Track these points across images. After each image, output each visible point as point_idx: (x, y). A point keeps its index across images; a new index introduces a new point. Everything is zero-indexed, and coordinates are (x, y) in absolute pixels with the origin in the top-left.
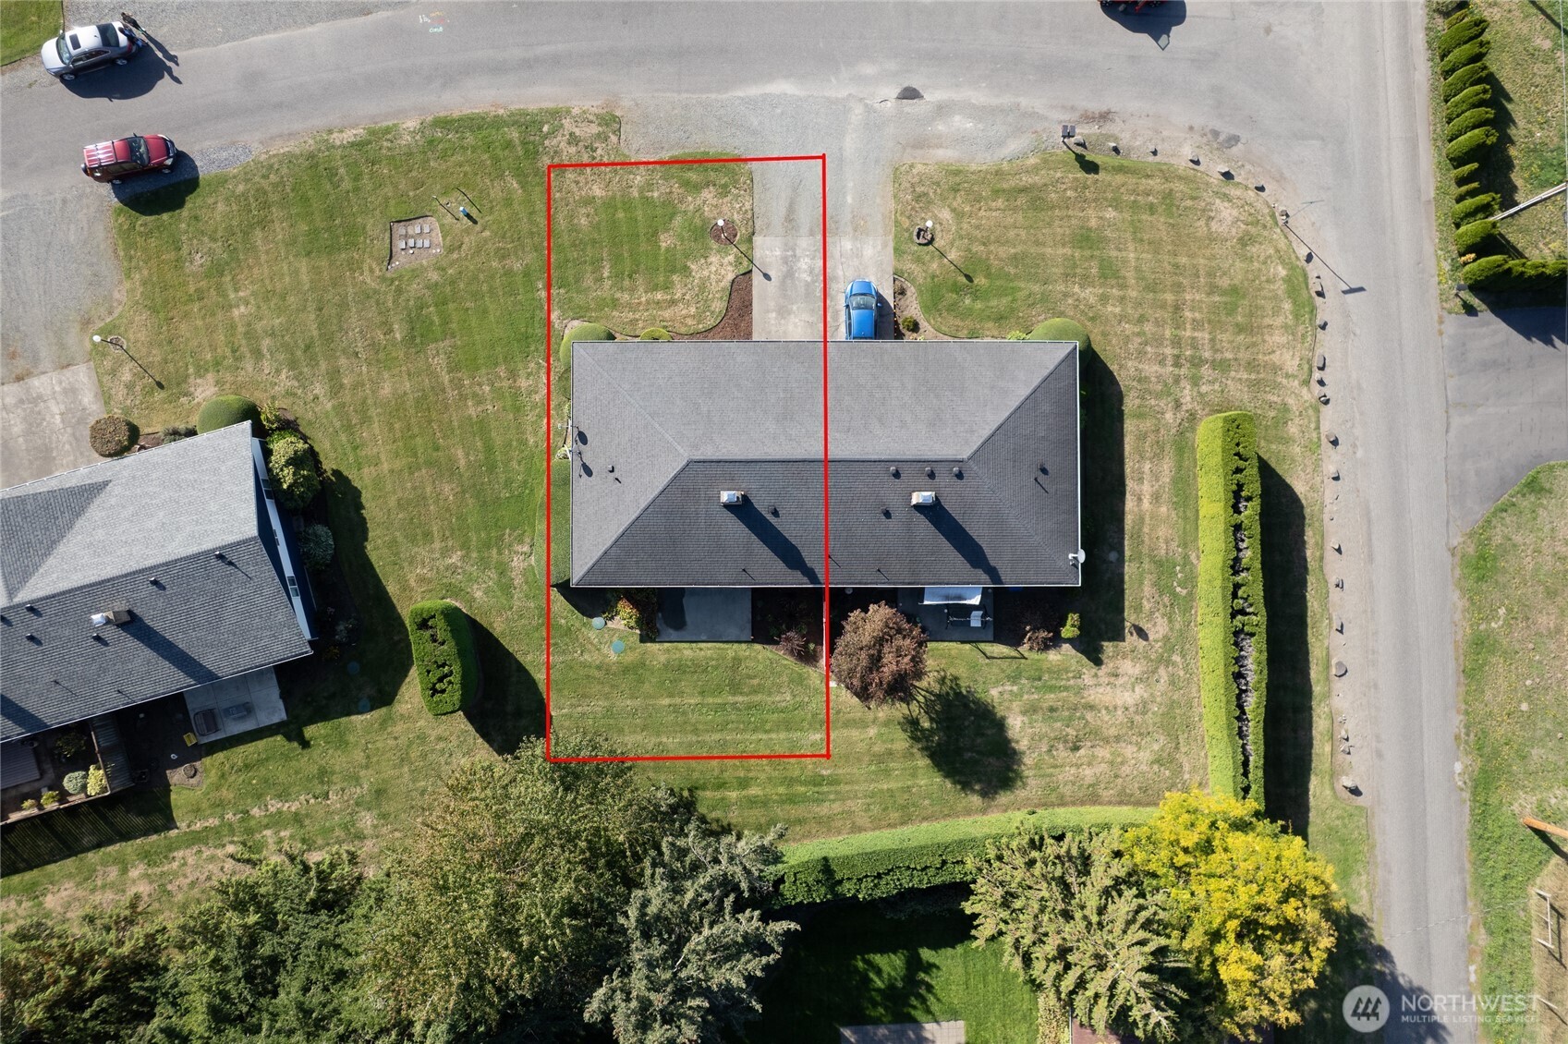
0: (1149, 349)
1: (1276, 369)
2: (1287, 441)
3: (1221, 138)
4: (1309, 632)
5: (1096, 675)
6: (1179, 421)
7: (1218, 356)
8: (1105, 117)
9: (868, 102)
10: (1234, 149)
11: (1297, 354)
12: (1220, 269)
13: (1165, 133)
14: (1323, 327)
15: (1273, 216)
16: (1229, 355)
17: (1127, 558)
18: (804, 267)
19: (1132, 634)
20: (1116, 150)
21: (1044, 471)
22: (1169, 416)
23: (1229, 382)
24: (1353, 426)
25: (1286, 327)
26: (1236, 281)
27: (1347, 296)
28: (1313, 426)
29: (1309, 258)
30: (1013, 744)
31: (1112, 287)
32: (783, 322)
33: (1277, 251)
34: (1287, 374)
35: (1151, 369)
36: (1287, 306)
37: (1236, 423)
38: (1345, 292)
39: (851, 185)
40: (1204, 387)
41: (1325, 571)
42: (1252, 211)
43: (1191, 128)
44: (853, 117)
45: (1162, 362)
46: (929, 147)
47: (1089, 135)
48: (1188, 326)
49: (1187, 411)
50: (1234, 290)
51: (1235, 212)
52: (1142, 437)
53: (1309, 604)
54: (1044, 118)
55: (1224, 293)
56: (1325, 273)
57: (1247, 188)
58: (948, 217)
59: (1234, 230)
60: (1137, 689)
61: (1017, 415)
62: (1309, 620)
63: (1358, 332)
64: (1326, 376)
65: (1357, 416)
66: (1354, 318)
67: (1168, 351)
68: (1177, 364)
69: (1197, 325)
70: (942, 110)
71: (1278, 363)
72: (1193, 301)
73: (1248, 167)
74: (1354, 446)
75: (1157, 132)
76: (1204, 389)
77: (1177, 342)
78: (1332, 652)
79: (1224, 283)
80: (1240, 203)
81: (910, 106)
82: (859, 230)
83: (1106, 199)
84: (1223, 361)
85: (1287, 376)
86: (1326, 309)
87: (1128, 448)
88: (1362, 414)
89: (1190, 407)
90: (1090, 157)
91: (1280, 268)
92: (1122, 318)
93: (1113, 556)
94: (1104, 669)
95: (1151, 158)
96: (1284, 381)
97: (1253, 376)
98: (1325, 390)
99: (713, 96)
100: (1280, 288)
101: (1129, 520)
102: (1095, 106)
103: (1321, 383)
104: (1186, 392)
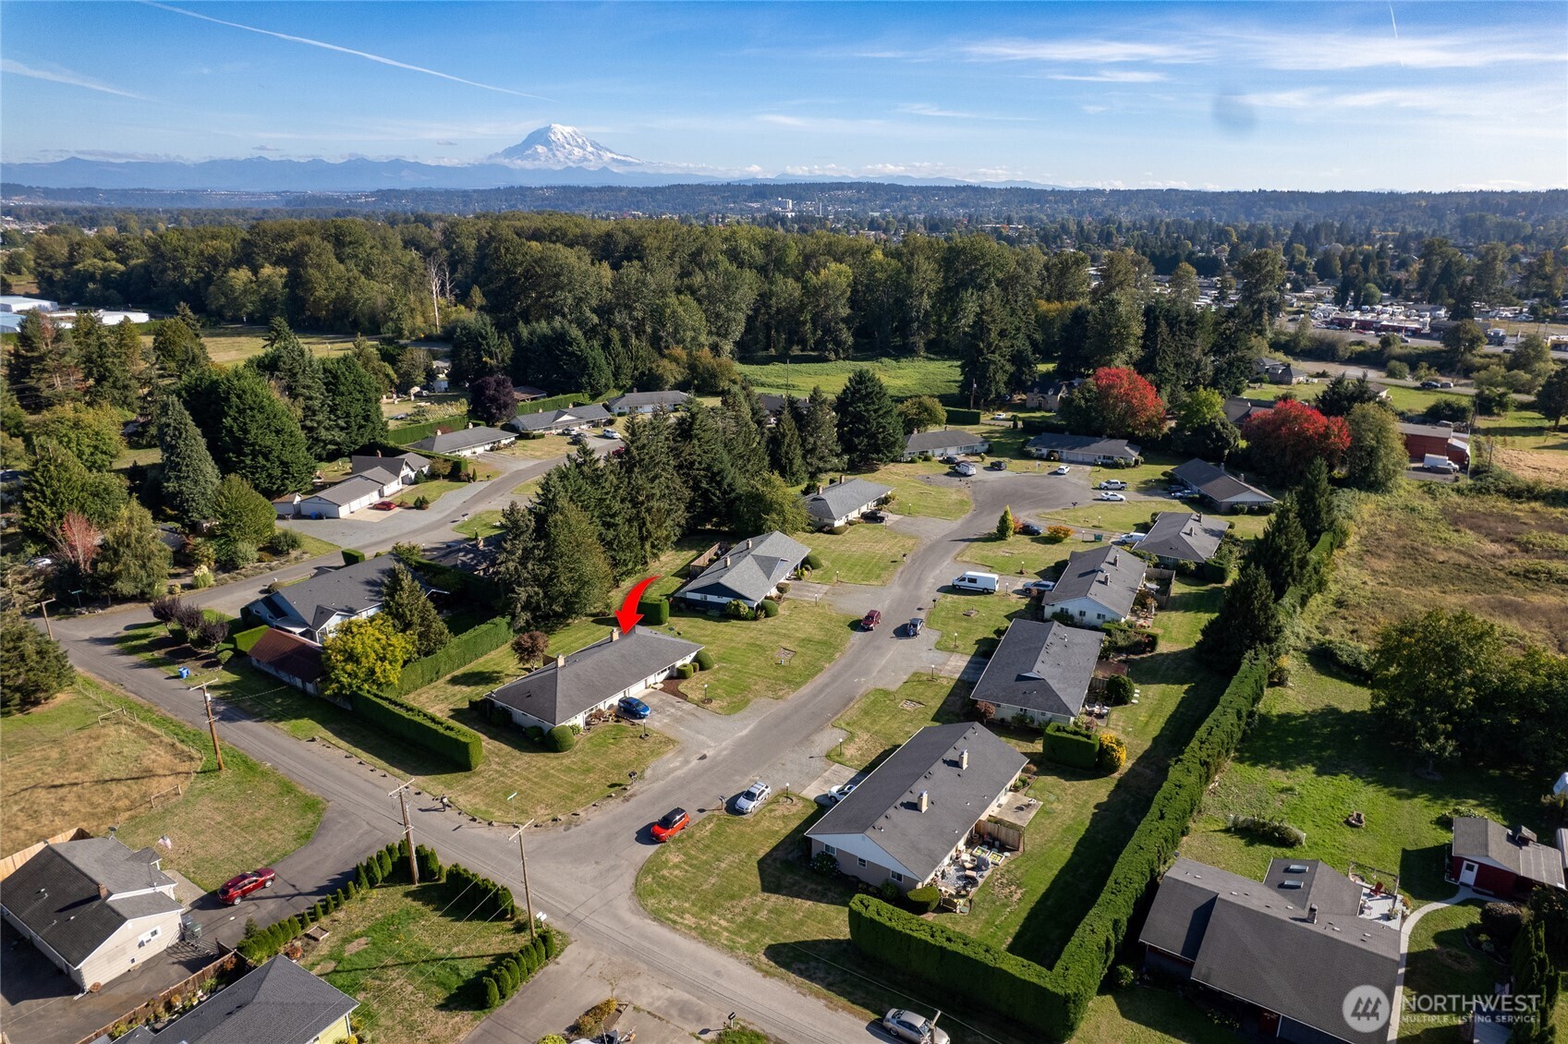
0: (526, 766)
1: (466, 794)
2: (440, 783)
4: (373, 756)
5: (450, 708)
6: (492, 761)
7: (496, 781)
8: (627, 800)
9: (713, 748)
11: (462, 801)
12: (525, 798)
13: (598, 812)
14: (460, 814)
16: (492, 784)
18: (673, 710)
20: (610, 796)
21: (530, 696)
22: (498, 759)
23: (483, 779)
25: (477, 804)
27: (458, 825)
28: (433, 792)
30: (460, 685)
31: (562, 767)
32: (661, 701)
33: (505, 817)
34: (461, 796)
35: (519, 763)
36: (483, 808)
38: (460, 826)
39: (687, 731)
41: (383, 770)
43: (589, 820)
44: (711, 742)
45: (516, 766)
46: (676, 753)
48: (519, 779)
49: (491, 765)
52: (500, 750)
53: (380, 761)
54: (648, 784)
56: (478, 825)
59: (533, 810)
61: (554, 693)
62: (376, 758)
67: (518, 770)
68: (510, 770)
69: (515, 781)
70: (686, 763)
71: (468, 795)
72: (525, 785)
75: (601, 810)
76: (491, 772)
77: (517, 774)
78: (357, 758)
81: (698, 756)
82: (666, 725)
83: (595, 783)
84: (492, 782)
85: (459, 795)
87: (503, 745)
90: (617, 788)
91: (500, 814)
92: (547, 765)
94: (447, 710)
95: (593, 803)
97: (475, 787)
100: (493, 810)
102: (635, 799)
104: (498, 768)
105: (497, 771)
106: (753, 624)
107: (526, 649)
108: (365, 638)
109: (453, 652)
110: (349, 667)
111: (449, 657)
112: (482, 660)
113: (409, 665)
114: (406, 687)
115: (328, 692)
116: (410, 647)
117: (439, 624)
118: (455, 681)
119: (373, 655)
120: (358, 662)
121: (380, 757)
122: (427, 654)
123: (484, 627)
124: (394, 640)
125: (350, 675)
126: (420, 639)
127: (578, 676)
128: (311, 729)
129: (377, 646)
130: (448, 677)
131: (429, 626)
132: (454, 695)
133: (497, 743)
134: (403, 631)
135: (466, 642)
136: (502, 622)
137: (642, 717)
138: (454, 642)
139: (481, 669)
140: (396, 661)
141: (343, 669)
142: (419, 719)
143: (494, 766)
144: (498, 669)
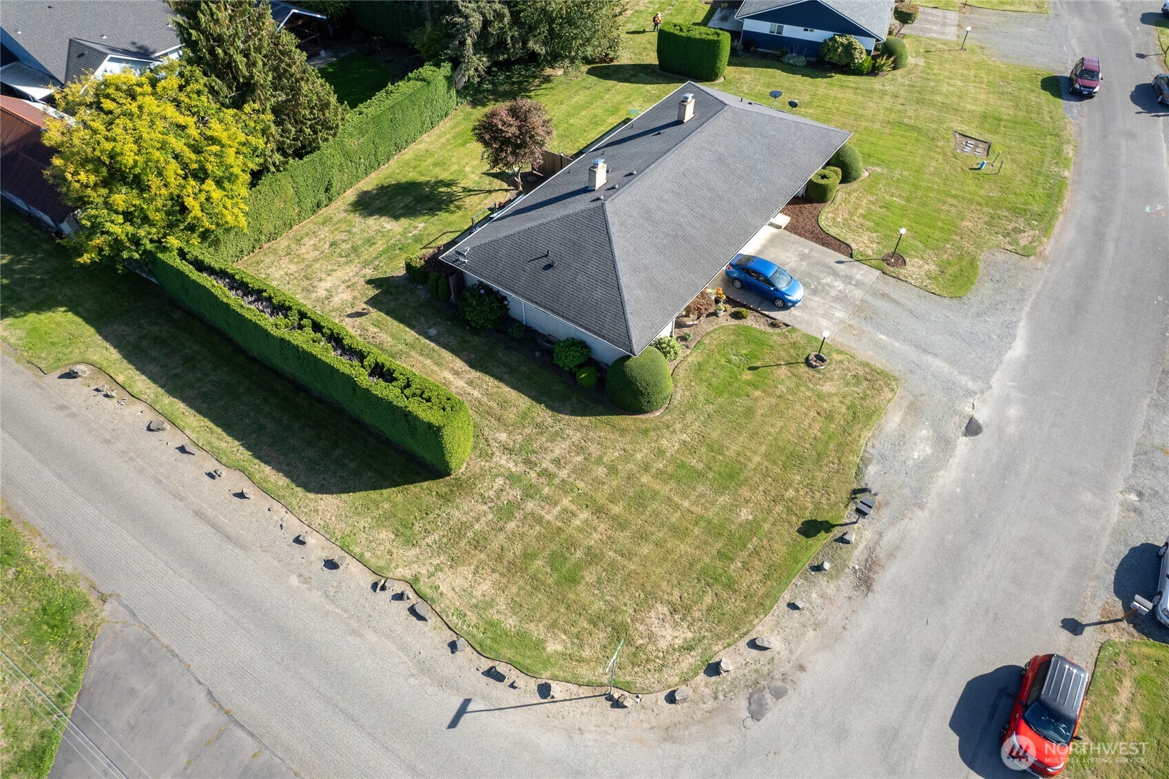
0: (580, 458)
1: (455, 562)
2: (380, 522)
3: (769, 698)
4: (211, 425)
5: (364, 276)
6: (491, 442)
7: (519, 515)
8: (865, 582)
9: (978, 396)
10: (744, 704)
11: (450, 594)
12: (609, 580)
13: (811, 634)
14: (453, 646)
15: (627, 687)
16: (511, 525)
17: (421, 338)
18: (836, 284)
19: (364, 309)
20: (818, 568)
21: (548, 267)
22: (503, 436)
23: (485, 508)
24: (326, 595)
25: (490, 604)
26: (581, 587)
27: (461, 701)
28: (368, 555)
29: (544, 690)
30: (377, 216)
31: (665, 466)
32: (797, 253)
33: (581, 660)
34: (441, 570)
35: (558, 449)
36: (510, 623)
37: (449, 409)
38: (467, 702)
39: (897, 344)
40: (502, 482)
41: (238, 472)
42: (651, 666)
43: (802, 668)
44: (966, 379)
45: (556, 462)
46: (907, 413)
47: (850, 553)
48: (574, 507)
49: (493, 454)
50: (572, 579)
51: (663, 644)
52: (504, 404)
53: (229, 439)
54: (893, 522)
55: (578, 567)
56: (511, 697)
57: (685, 681)
58: (824, 388)
59: (641, 628)
60: (325, 292)
61: (609, 263)
62: (219, 430)
63: (412, 680)
64: (403, 606)
65: (330, 607)
66: (431, 690)
67: (563, 474)
68: (544, 473)
69: (567, 515)
70: (944, 444)
71: (460, 569)
72: (595, 529)
73: (710, 704)
74: (306, 581)
75: (816, 626)
76: (500, 482)
77: (565, 487)
78: (176, 430)
79: (590, 576)
80: (670, 658)
81: (960, 423)
82: (847, 328)
83: (765, 520)
84: (511, 517)
85: (438, 568)
86: (468, 665)
87: (506, 389)
88: (327, 613)
89: (495, 459)
90: (824, 538)
91: (559, 648)
92: (627, 456)
93: (433, 332)
94: (362, 282)
95: (787, 597)
96: (435, 561)
97: (470, 534)
98: (388, 594)
99: (1027, 309)
100: (536, 630)
101: (446, 355)
102: (884, 578)
103: (399, 597)
104: (511, 465)
105: (512, 478)
106: (875, 83)
107: (507, 141)
108: (143, 125)
109: (352, 143)
110: (122, 198)
111: (347, 155)
112: (408, 154)
113: (265, 180)
114: (268, 227)
115: (86, 258)
116: (259, 142)
117: (315, 87)
118: (367, 205)
119: (173, 168)
120: (138, 184)
121: (229, 427)
122: (299, 154)
123: (405, 87)
124: (216, 129)
125: (128, 216)
126: (278, 123)
127: (648, 214)
128: (72, 339)
129: (179, 145)
130: (351, 195)
131: (295, 90)
132: (370, 242)
133: (490, 382)
134: (237, 104)
135: (376, 119)
136: (437, 74)
137: (786, 305)
138: (350, 119)
139: (412, 176)
140: (232, 178)
141: (107, 205)
142: (302, 339)
143: (503, 460)
144: (445, 176)
